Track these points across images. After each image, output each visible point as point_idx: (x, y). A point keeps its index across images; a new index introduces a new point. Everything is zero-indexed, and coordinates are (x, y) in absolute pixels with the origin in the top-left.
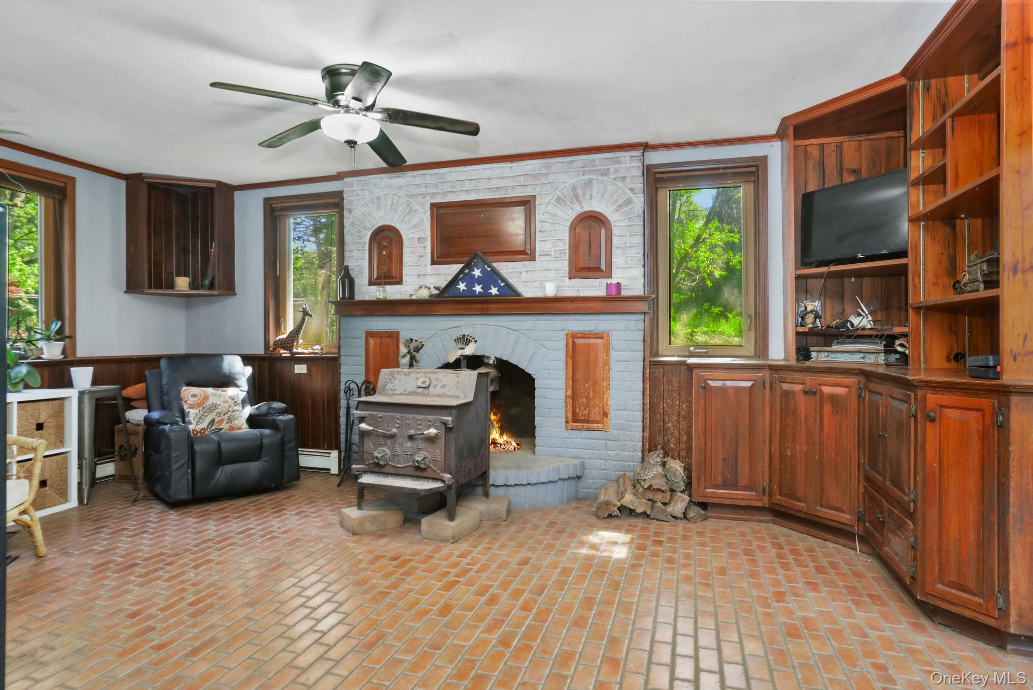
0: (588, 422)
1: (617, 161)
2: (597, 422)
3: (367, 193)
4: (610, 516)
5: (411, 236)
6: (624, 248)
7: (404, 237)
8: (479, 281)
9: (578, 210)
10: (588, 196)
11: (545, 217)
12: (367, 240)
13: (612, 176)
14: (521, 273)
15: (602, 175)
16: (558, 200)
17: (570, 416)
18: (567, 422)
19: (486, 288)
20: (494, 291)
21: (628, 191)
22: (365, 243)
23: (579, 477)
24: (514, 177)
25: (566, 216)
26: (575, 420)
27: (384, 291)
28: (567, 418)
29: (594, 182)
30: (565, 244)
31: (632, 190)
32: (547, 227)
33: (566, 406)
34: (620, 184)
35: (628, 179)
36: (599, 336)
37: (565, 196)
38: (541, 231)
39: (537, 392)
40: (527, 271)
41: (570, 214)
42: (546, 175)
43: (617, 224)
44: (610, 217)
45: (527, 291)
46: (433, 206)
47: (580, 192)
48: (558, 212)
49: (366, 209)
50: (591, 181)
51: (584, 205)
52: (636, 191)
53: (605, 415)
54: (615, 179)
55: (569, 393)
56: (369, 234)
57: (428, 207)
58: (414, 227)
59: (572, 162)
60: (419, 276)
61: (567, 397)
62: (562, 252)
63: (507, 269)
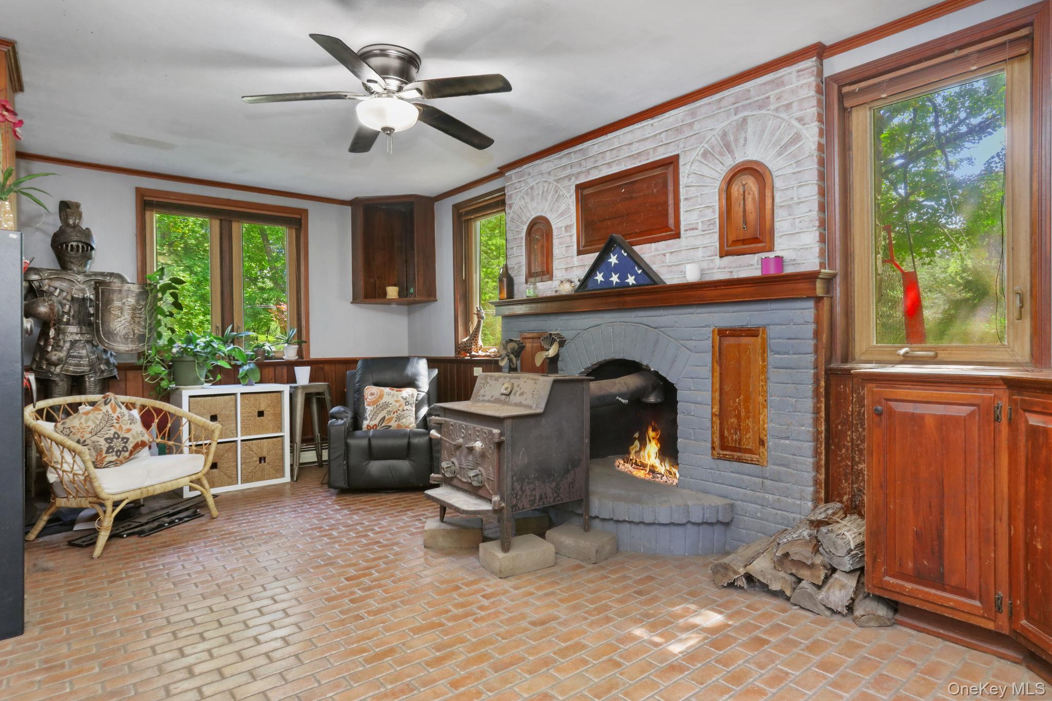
0: (740, 450)
1: (780, 83)
2: (750, 451)
3: (523, 184)
4: (731, 585)
5: (560, 225)
6: (790, 206)
7: (554, 227)
8: (616, 269)
9: (730, 162)
10: (742, 141)
11: (690, 180)
12: (524, 235)
13: (772, 107)
14: (664, 255)
15: (760, 108)
16: (705, 154)
17: (717, 443)
18: (713, 448)
19: (623, 277)
20: (631, 280)
21: (795, 123)
22: (522, 238)
23: (727, 524)
24: (656, 135)
25: (715, 175)
26: (723, 447)
27: (535, 288)
28: (713, 442)
29: (750, 121)
30: (714, 212)
31: (800, 120)
32: (693, 192)
33: (713, 427)
34: (783, 115)
35: (794, 105)
36: (752, 333)
37: (713, 148)
38: (686, 199)
39: (680, 406)
40: (672, 253)
41: (718, 171)
42: (691, 125)
43: (780, 173)
44: (770, 166)
45: (670, 278)
46: (579, 187)
47: (731, 138)
48: (706, 171)
49: (523, 202)
50: (745, 120)
51: (736, 155)
52: (807, 119)
53: (762, 443)
54: (777, 110)
55: (716, 409)
56: (525, 228)
57: (574, 187)
58: (562, 214)
59: (720, 100)
60: (566, 269)
61: (713, 414)
62: (711, 222)
63: (648, 252)
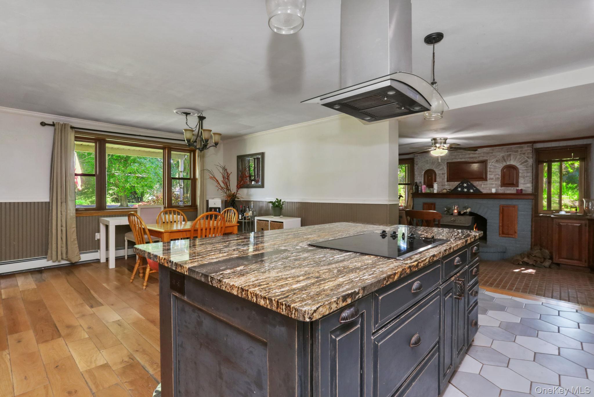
0: (508, 234)
1: (522, 148)
2: (512, 235)
3: (423, 159)
5: (440, 172)
6: (524, 177)
7: (437, 173)
8: (466, 187)
9: (505, 164)
10: (509, 159)
11: (491, 166)
12: (423, 174)
13: (519, 153)
14: (481, 185)
15: (515, 152)
16: (497, 161)
17: (501, 232)
18: (500, 234)
19: (468, 190)
20: (472, 191)
21: (526, 158)
22: (422, 175)
23: (505, 252)
24: (479, 153)
25: (500, 166)
26: (503, 233)
27: (430, 190)
28: (499, 233)
29: (512, 155)
30: (499, 175)
31: (528, 157)
32: (492, 170)
33: (499, 229)
34: (523, 155)
35: (526, 154)
36: (513, 206)
37: (499, 160)
38: (489, 171)
39: (488, 224)
40: (484, 185)
41: (501, 165)
42: (492, 153)
43: (521, 169)
44: (518, 167)
45: (484, 191)
46: (448, 163)
47: (506, 158)
48: (497, 165)
49: (423, 164)
50: (510, 155)
51: (507, 163)
52: (530, 157)
53: (515, 232)
54: (520, 154)
55: (501, 225)
56: (424, 172)
57: (446, 163)
58: (440, 170)
59: (502, 148)
60: (442, 185)
61: (499, 226)
62: (498, 178)
63: (476, 184)
